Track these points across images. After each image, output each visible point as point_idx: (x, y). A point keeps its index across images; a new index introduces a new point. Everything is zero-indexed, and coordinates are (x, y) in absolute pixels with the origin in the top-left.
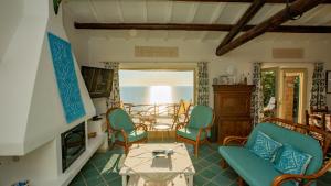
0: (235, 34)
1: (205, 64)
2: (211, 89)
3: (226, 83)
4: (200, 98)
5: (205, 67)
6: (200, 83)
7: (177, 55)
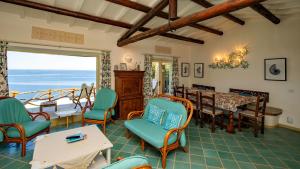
0: (134, 32)
1: (108, 52)
2: (113, 74)
3: (125, 69)
4: (104, 82)
5: (108, 55)
6: (103, 69)
7: (82, 43)
